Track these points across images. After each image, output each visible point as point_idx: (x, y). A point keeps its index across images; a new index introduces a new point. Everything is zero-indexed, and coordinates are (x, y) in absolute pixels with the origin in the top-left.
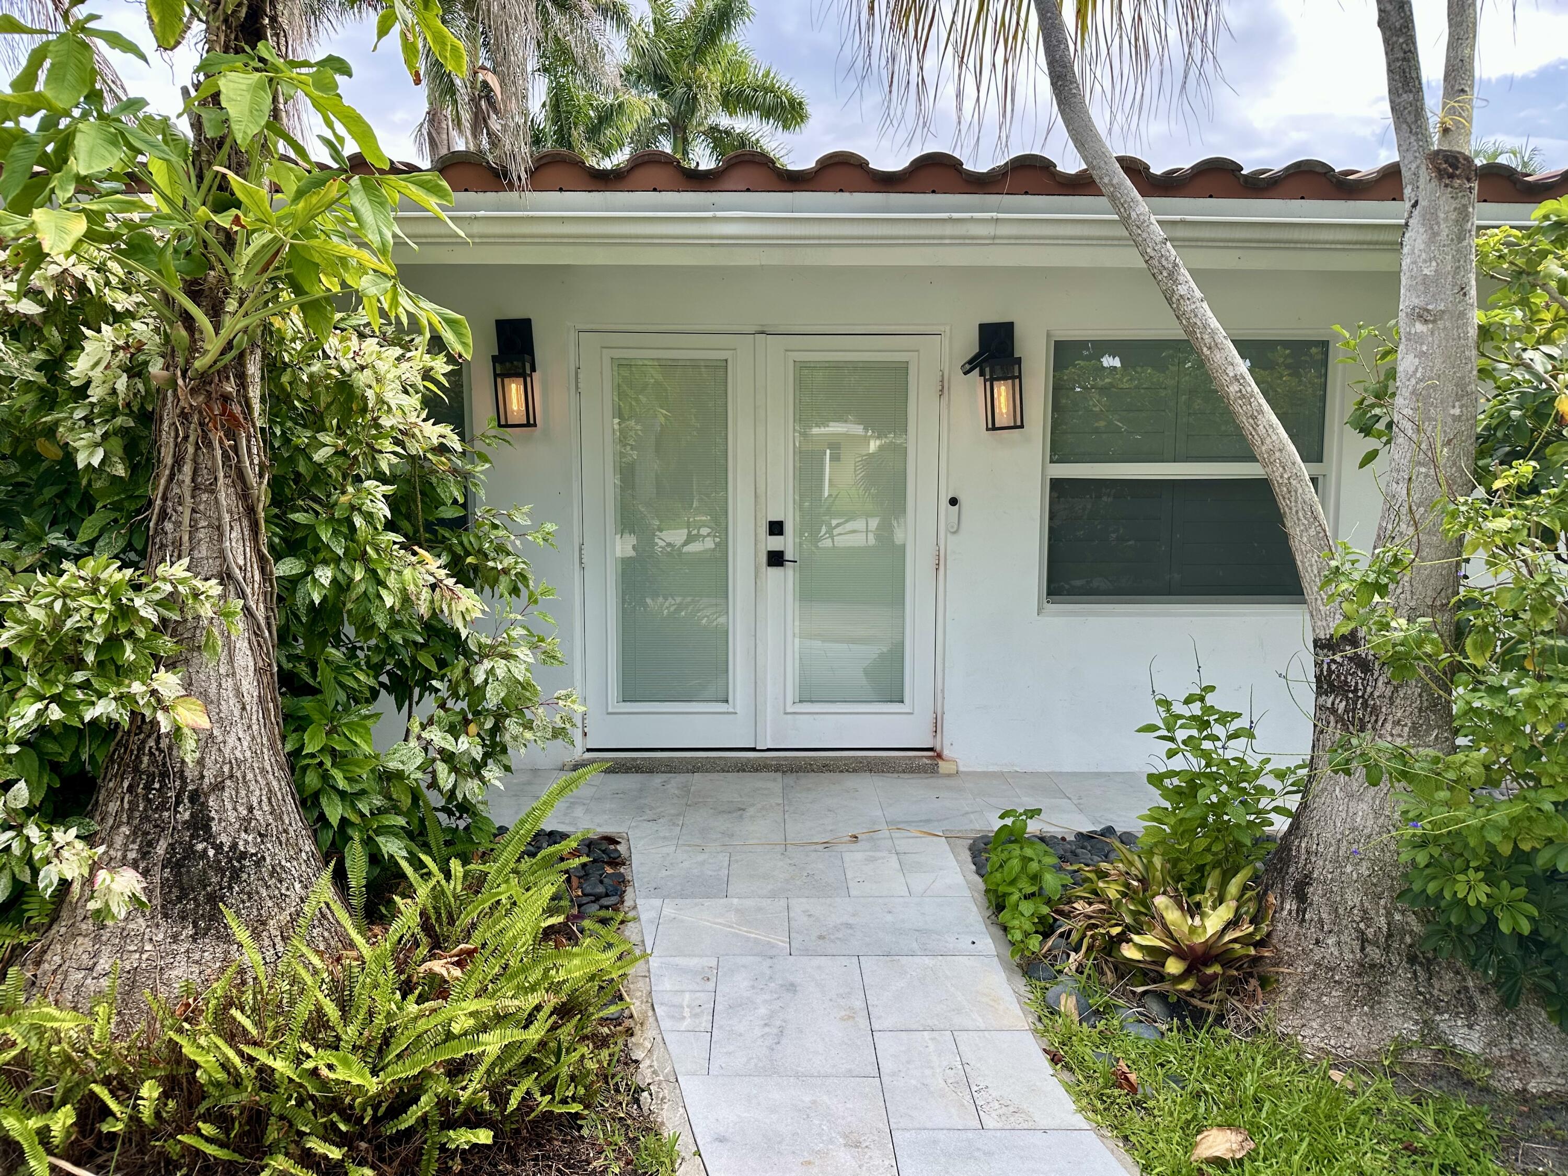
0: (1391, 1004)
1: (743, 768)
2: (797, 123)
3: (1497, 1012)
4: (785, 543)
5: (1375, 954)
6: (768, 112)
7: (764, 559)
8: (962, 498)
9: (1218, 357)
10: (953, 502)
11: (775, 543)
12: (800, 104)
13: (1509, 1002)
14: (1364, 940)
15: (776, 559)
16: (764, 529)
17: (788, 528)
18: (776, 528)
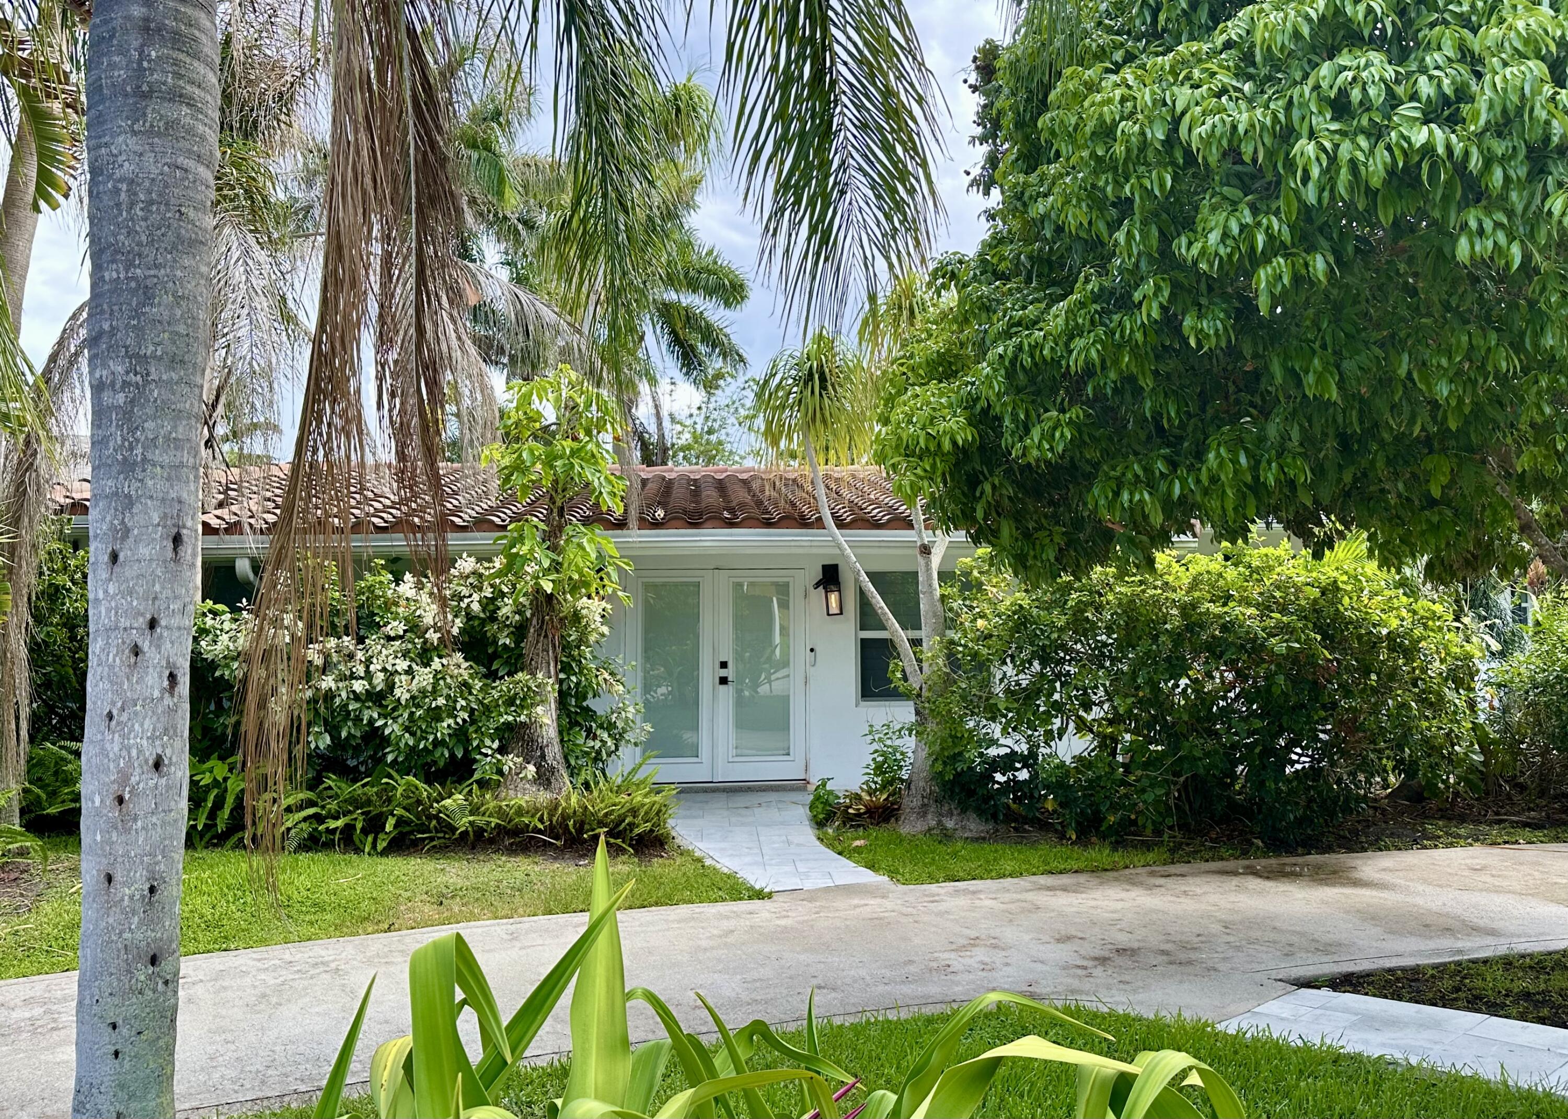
0: (930, 816)
1: (705, 791)
2: (738, 302)
3: (959, 814)
4: (729, 673)
5: (926, 801)
6: (711, 292)
7: (717, 680)
8: (817, 649)
9: (874, 601)
10: (812, 650)
11: (723, 672)
12: (741, 286)
13: (963, 811)
14: (923, 797)
15: (724, 681)
16: (718, 665)
17: (730, 665)
18: (724, 665)
